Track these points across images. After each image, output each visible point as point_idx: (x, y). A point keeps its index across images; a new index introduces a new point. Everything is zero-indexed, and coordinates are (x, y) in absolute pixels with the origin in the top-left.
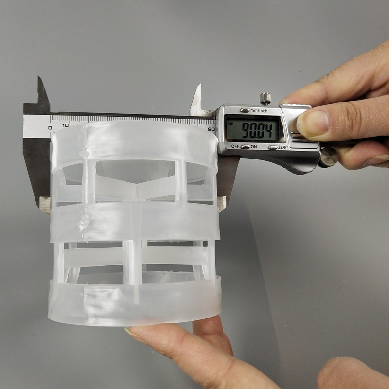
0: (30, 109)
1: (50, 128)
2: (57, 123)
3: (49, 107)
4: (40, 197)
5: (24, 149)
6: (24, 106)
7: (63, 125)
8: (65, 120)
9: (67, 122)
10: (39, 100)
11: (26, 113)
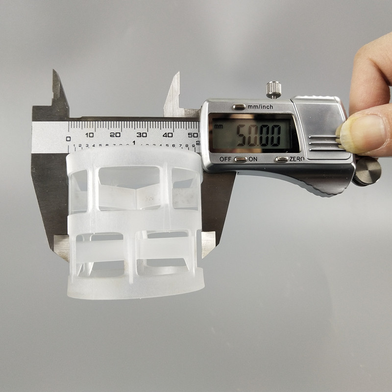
0: (40, 114)
1: (68, 139)
2: (78, 131)
3: (67, 111)
4: (55, 236)
5: (32, 168)
6: (33, 110)
7: (87, 134)
8: (89, 127)
9: (92, 130)
10: (54, 101)
11: (35, 119)
